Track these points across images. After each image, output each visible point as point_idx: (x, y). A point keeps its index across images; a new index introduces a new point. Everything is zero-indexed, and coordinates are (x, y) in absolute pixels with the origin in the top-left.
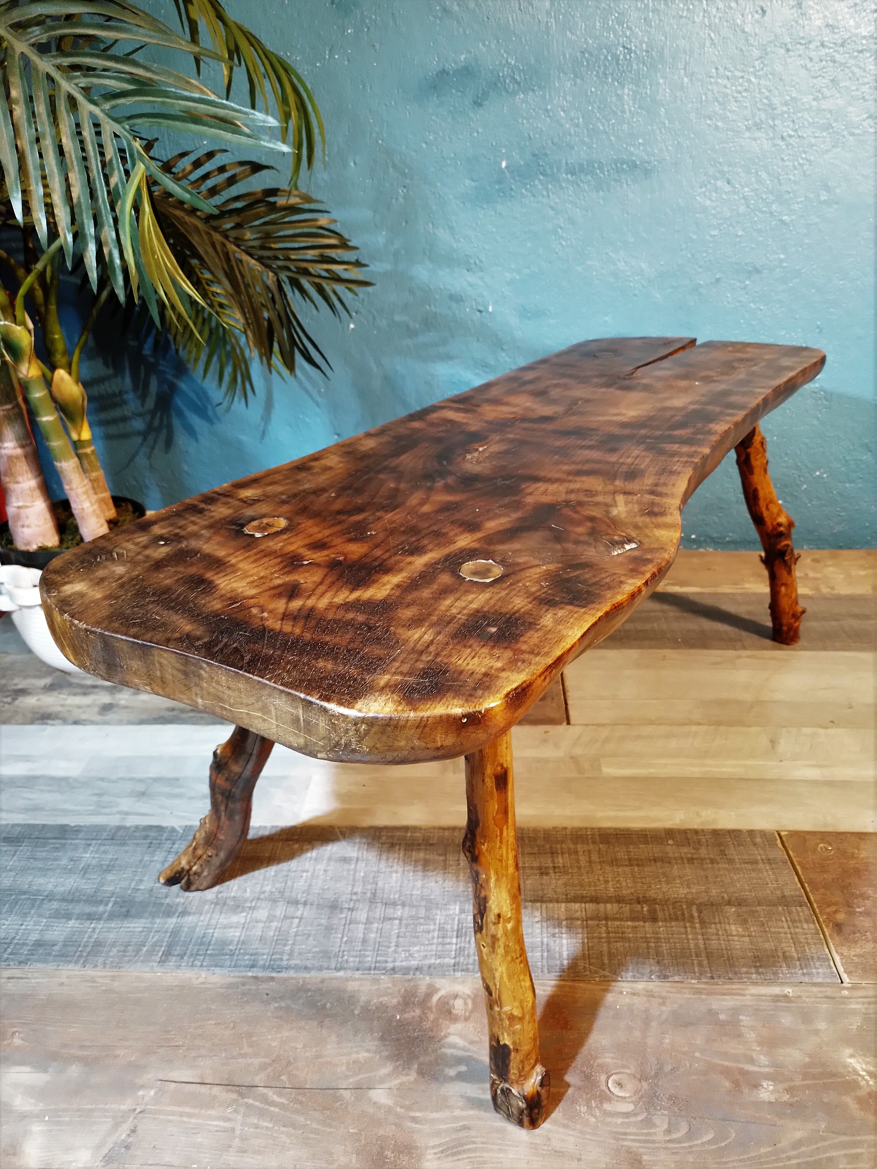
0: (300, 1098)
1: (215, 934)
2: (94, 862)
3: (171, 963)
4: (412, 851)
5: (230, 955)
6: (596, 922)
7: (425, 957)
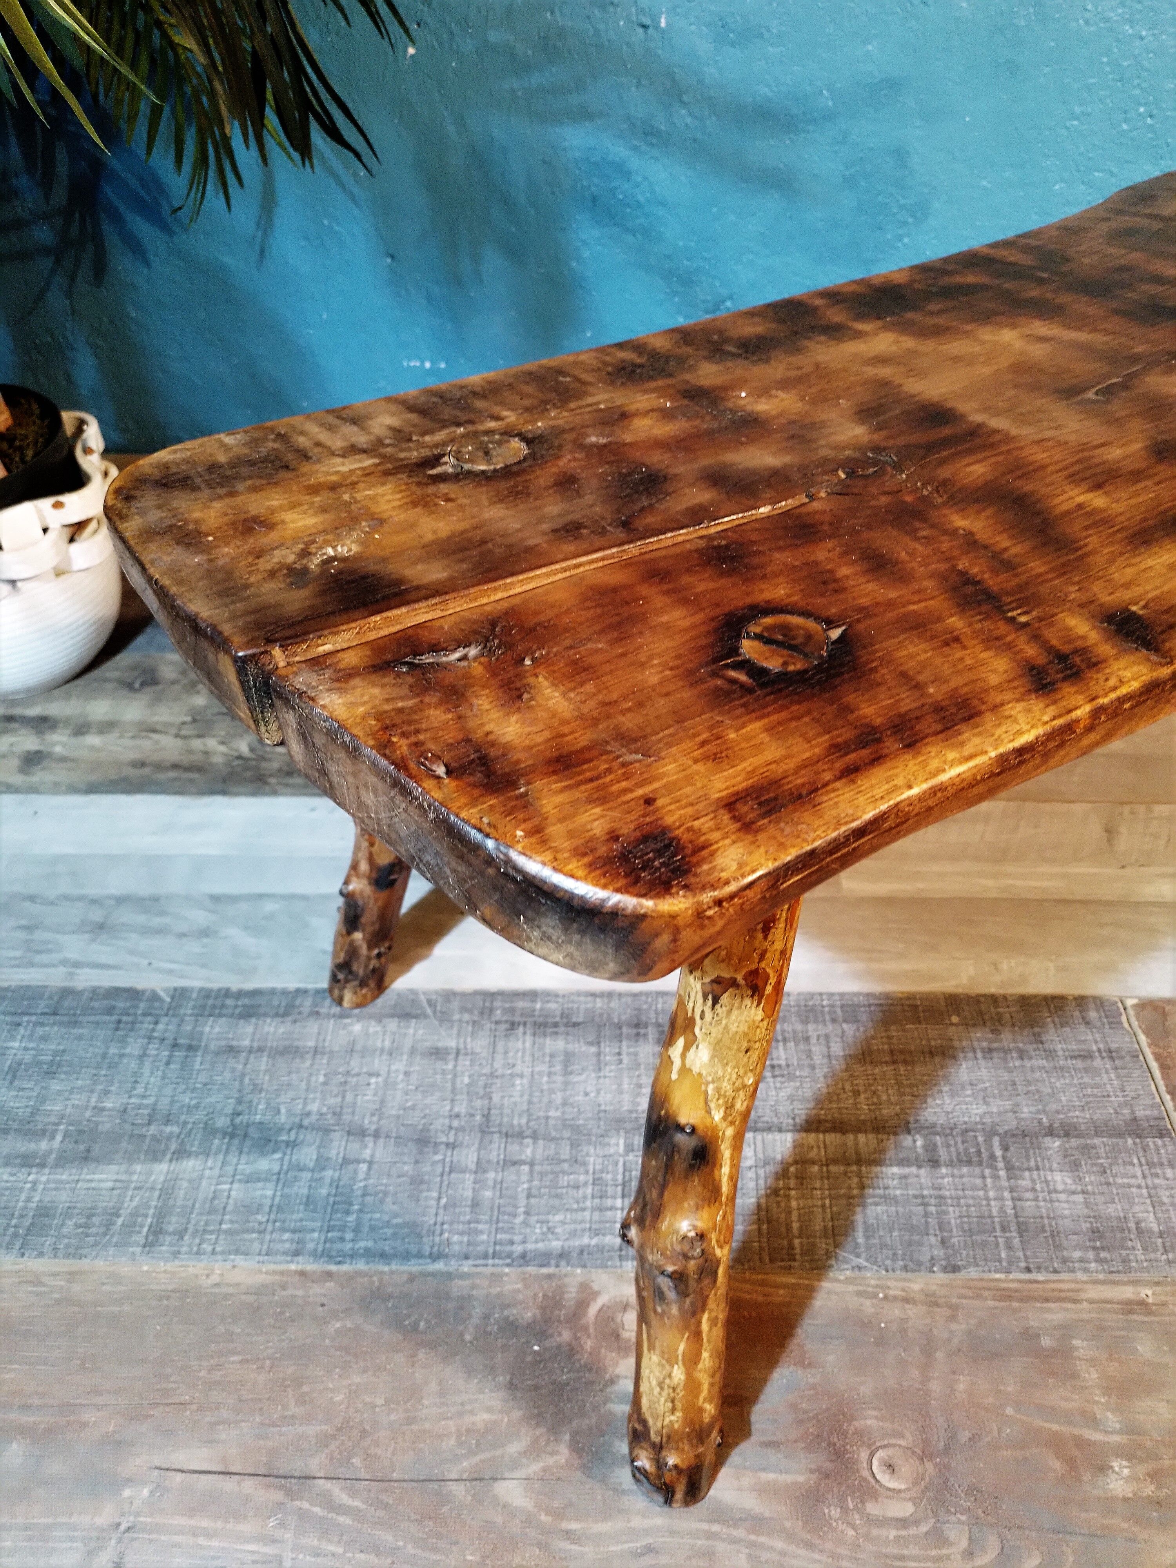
0: (384, 1497)
1: (233, 1193)
2: (28, 1057)
3: (164, 1248)
4: (545, 1036)
5: (259, 1232)
6: (842, 1168)
7: (574, 1234)
